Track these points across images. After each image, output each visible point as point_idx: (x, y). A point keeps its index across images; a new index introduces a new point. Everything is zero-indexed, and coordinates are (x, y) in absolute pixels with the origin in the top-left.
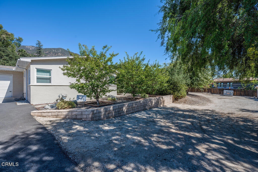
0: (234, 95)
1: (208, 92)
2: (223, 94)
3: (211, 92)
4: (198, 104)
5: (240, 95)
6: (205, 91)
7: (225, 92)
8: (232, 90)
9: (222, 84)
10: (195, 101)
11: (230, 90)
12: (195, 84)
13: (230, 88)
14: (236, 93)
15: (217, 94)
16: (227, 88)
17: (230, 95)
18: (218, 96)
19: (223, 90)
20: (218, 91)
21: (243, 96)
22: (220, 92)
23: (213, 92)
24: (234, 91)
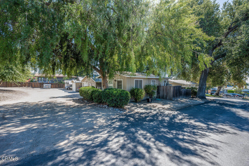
0: (51, 88)
1: (29, 86)
2: (43, 88)
3: (32, 85)
4: (10, 100)
5: (56, 88)
6: (25, 86)
7: (45, 86)
8: (50, 84)
9: (43, 78)
10: (7, 96)
11: (49, 84)
12: (8, 77)
13: (48, 82)
14: (53, 86)
15: (38, 87)
16: (46, 82)
17: (48, 88)
18: (39, 89)
19: (43, 84)
20: (39, 85)
21: (58, 88)
22: (41, 86)
23: (34, 86)
24: (51, 85)
